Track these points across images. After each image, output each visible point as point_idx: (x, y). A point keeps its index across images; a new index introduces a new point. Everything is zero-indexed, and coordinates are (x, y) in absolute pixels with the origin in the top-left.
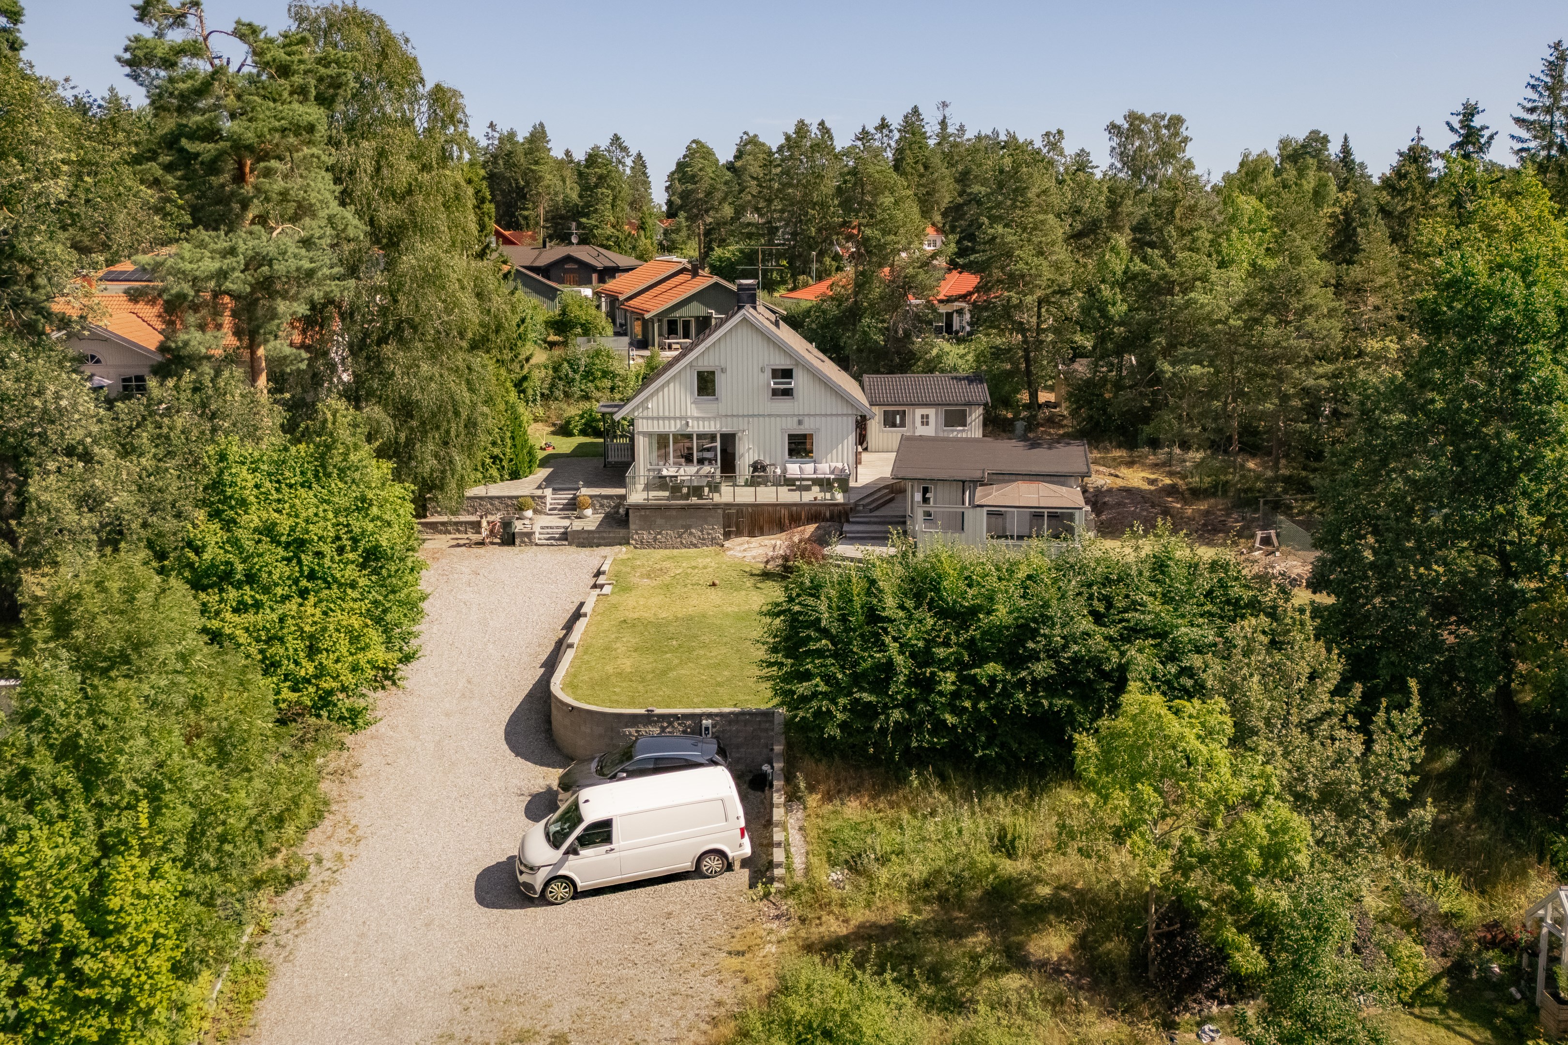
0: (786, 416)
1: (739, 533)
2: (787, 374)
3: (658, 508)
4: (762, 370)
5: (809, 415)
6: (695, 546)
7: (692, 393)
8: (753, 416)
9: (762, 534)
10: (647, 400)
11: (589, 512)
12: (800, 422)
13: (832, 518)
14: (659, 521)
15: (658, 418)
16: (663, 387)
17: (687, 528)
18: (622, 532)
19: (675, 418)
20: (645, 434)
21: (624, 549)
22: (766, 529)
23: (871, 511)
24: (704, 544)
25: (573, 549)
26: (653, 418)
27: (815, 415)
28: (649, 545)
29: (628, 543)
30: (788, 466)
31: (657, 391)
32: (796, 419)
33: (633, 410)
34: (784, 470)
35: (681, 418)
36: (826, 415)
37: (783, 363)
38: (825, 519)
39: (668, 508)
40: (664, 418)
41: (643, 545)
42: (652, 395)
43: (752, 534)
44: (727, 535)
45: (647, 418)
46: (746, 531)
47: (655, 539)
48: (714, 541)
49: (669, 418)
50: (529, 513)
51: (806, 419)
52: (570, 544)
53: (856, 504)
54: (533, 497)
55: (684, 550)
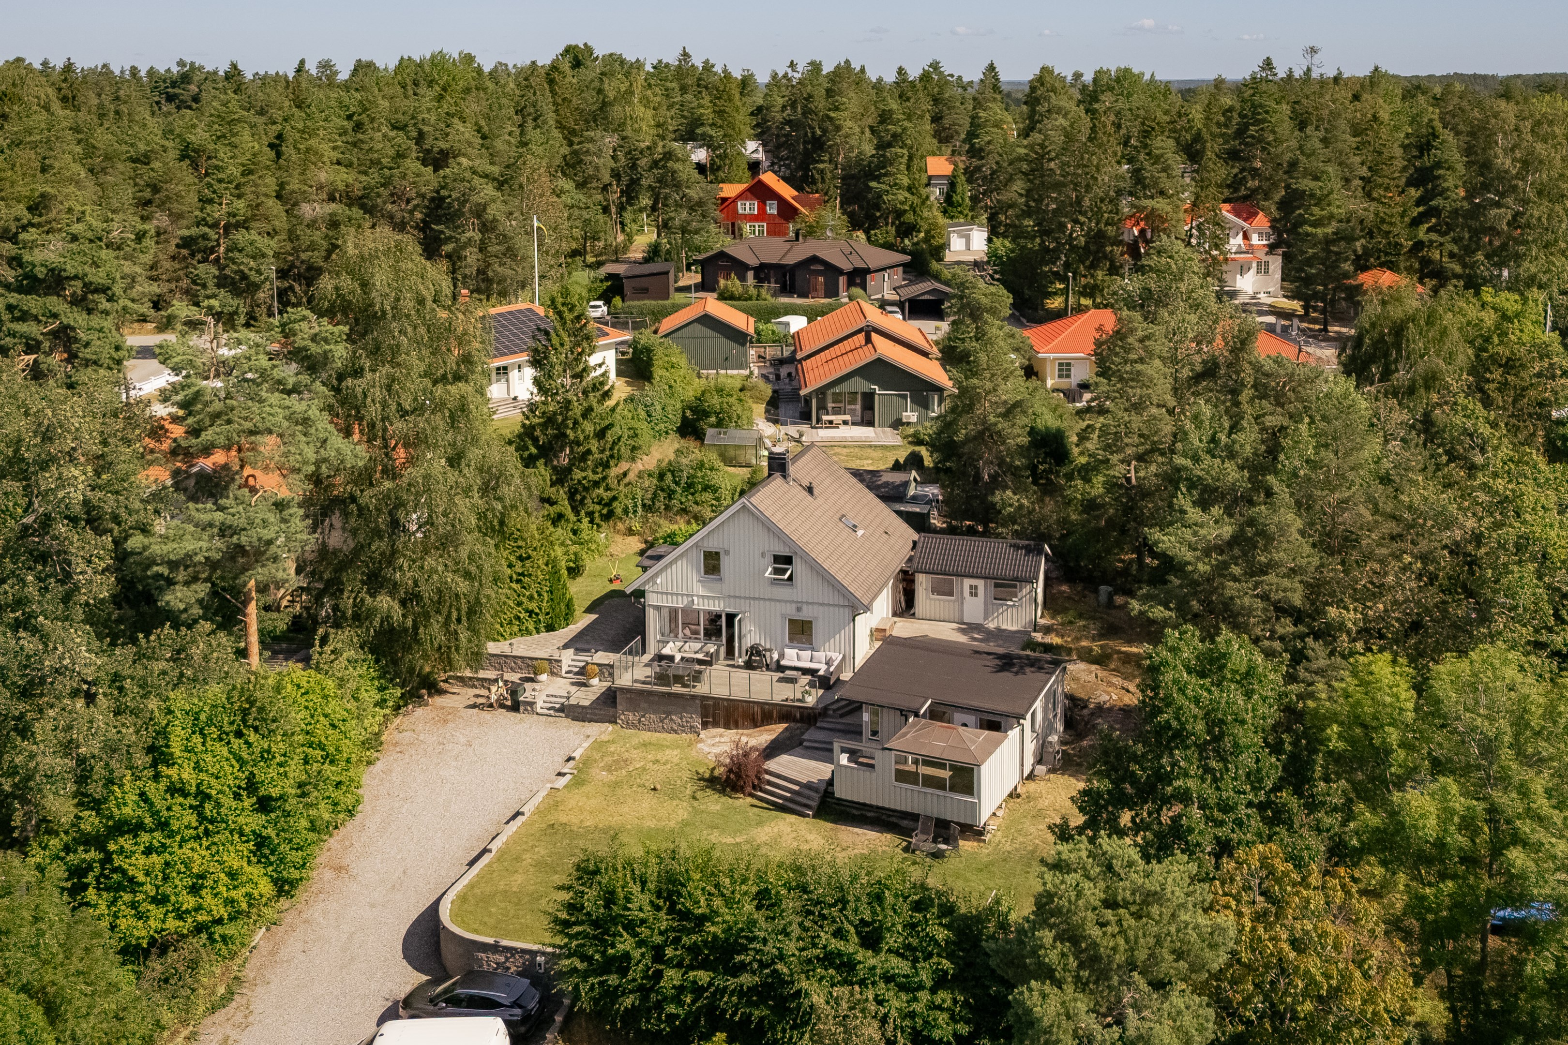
0: (786, 602)
1: (716, 724)
2: (788, 560)
3: (641, 692)
4: (763, 555)
5: (807, 603)
6: (676, 732)
7: (698, 571)
8: (754, 599)
9: (737, 727)
10: (656, 575)
11: (595, 681)
12: (799, 609)
13: (802, 720)
14: (644, 705)
15: (667, 594)
16: (671, 564)
17: (668, 714)
18: (613, 712)
19: (682, 596)
20: (655, 607)
21: (610, 727)
22: (740, 722)
23: (842, 716)
24: (683, 731)
25: (567, 722)
26: (662, 593)
27: (813, 604)
28: (635, 726)
29: (616, 723)
30: (787, 651)
31: (666, 568)
32: (794, 606)
33: (644, 583)
34: (782, 655)
35: (687, 596)
36: (823, 604)
37: (784, 552)
38: (795, 720)
39: (650, 693)
40: (672, 594)
41: (629, 725)
42: (661, 571)
43: (727, 726)
44: (705, 725)
45: (657, 593)
46: (722, 722)
47: (640, 722)
48: (693, 729)
49: (677, 595)
50: (543, 677)
51: (805, 607)
52: (567, 717)
53: (825, 709)
54: (550, 661)
55: (665, 735)
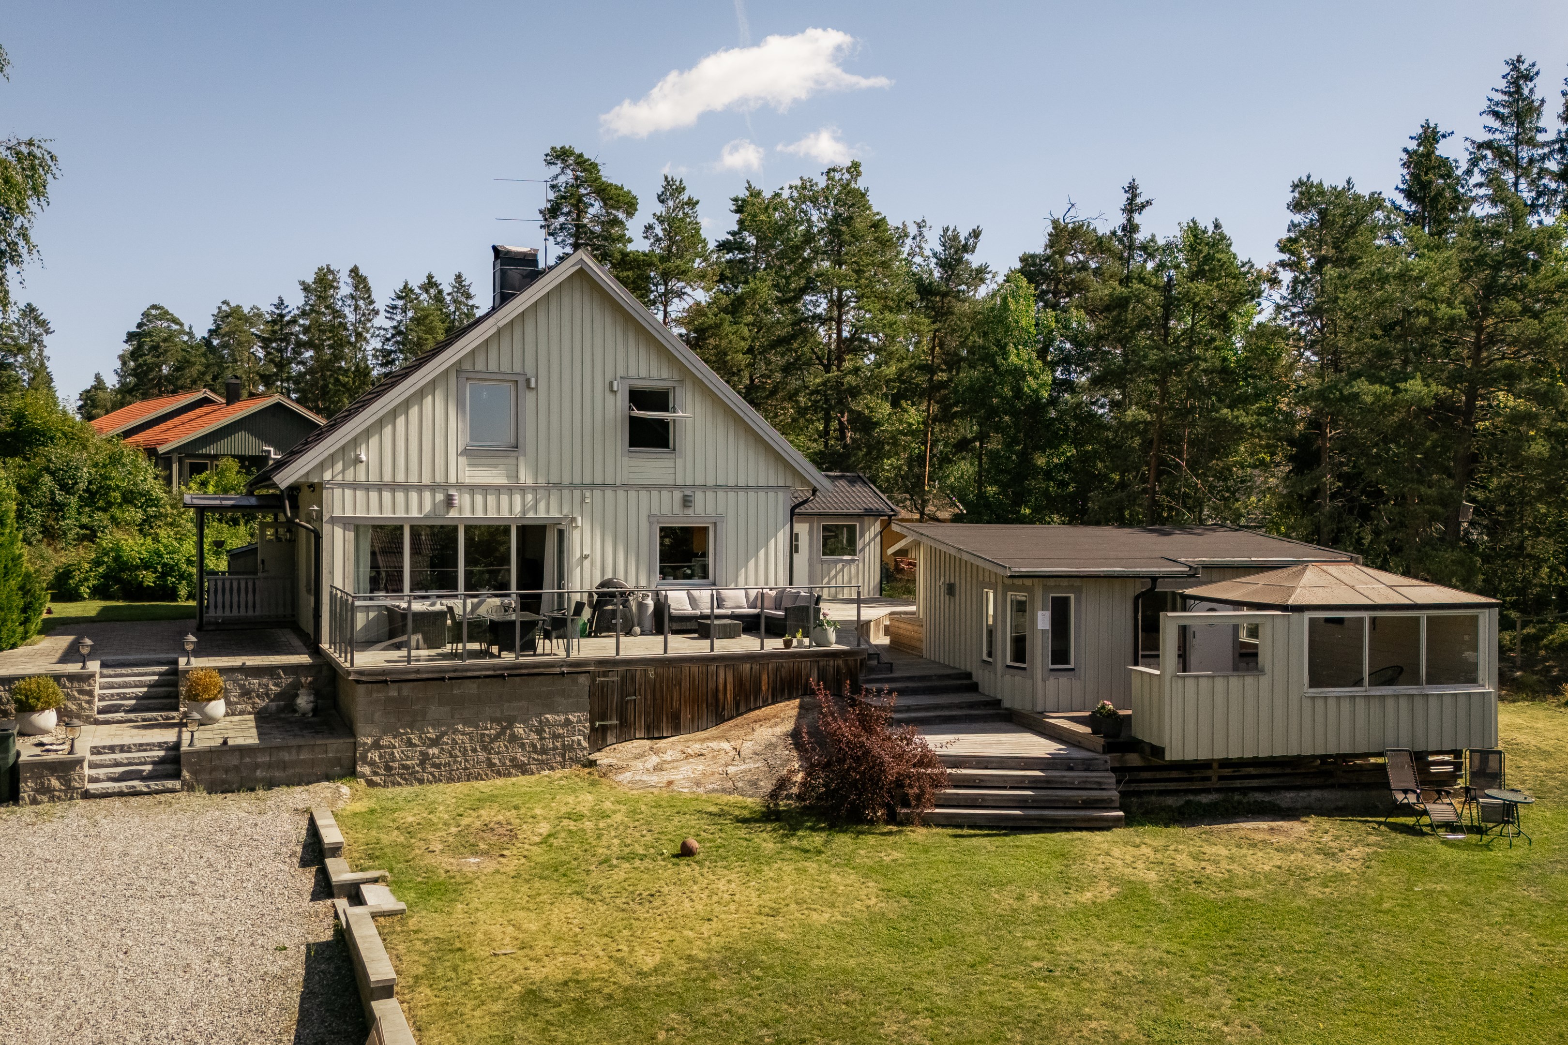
0: (660, 488)
1: (625, 733)
2: (658, 399)
3: (436, 678)
5: (705, 487)
7: (460, 431)
8: (592, 486)
10: (355, 442)
11: (218, 708)
13: (826, 683)
14: (435, 711)
15: (380, 487)
16: (393, 414)
17: (504, 723)
18: (335, 746)
19: (420, 488)
20: (346, 523)
21: (343, 788)
22: (686, 716)
24: (544, 765)
26: (367, 487)
27: (715, 488)
29: (351, 773)
30: (666, 590)
31: (380, 424)
32: (678, 495)
33: (321, 467)
34: (661, 600)
35: (433, 488)
36: (737, 488)
37: (652, 380)
38: (812, 686)
40: (394, 487)
41: (395, 774)
42: (367, 433)
43: (653, 733)
44: (600, 737)
45: (355, 486)
46: (641, 724)
47: (424, 759)
48: (570, 754)
49: (406, 488)
50: (50, 718)
51: (699, 496)
52: (190, 786)
54: (57, 678)
55: (502, 781)
